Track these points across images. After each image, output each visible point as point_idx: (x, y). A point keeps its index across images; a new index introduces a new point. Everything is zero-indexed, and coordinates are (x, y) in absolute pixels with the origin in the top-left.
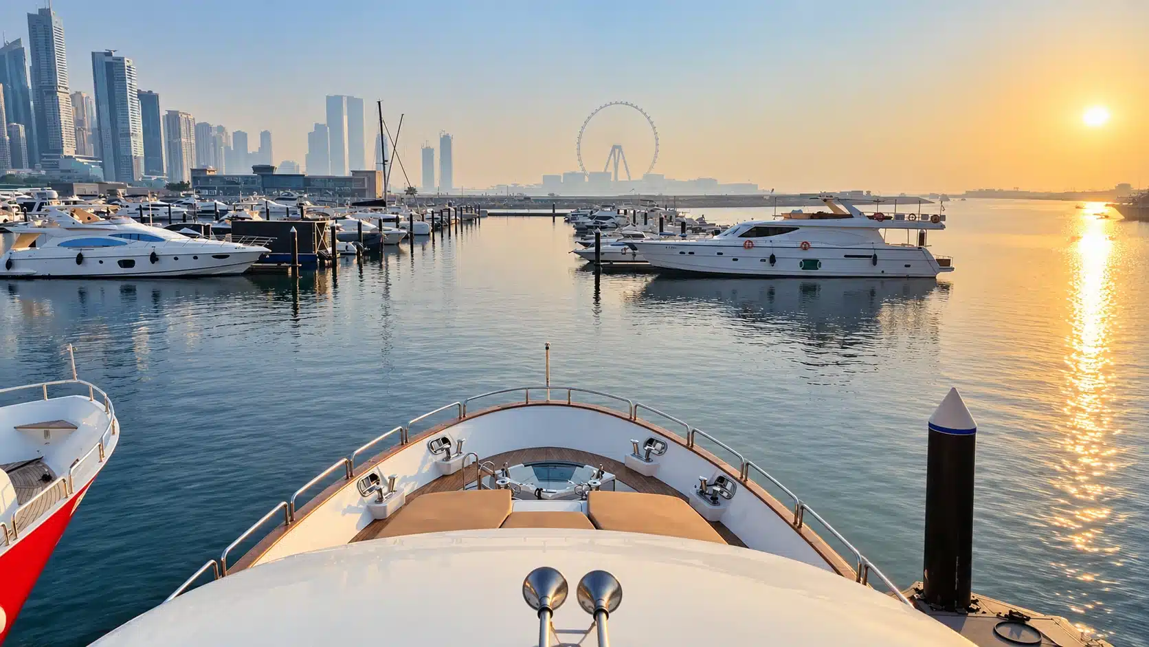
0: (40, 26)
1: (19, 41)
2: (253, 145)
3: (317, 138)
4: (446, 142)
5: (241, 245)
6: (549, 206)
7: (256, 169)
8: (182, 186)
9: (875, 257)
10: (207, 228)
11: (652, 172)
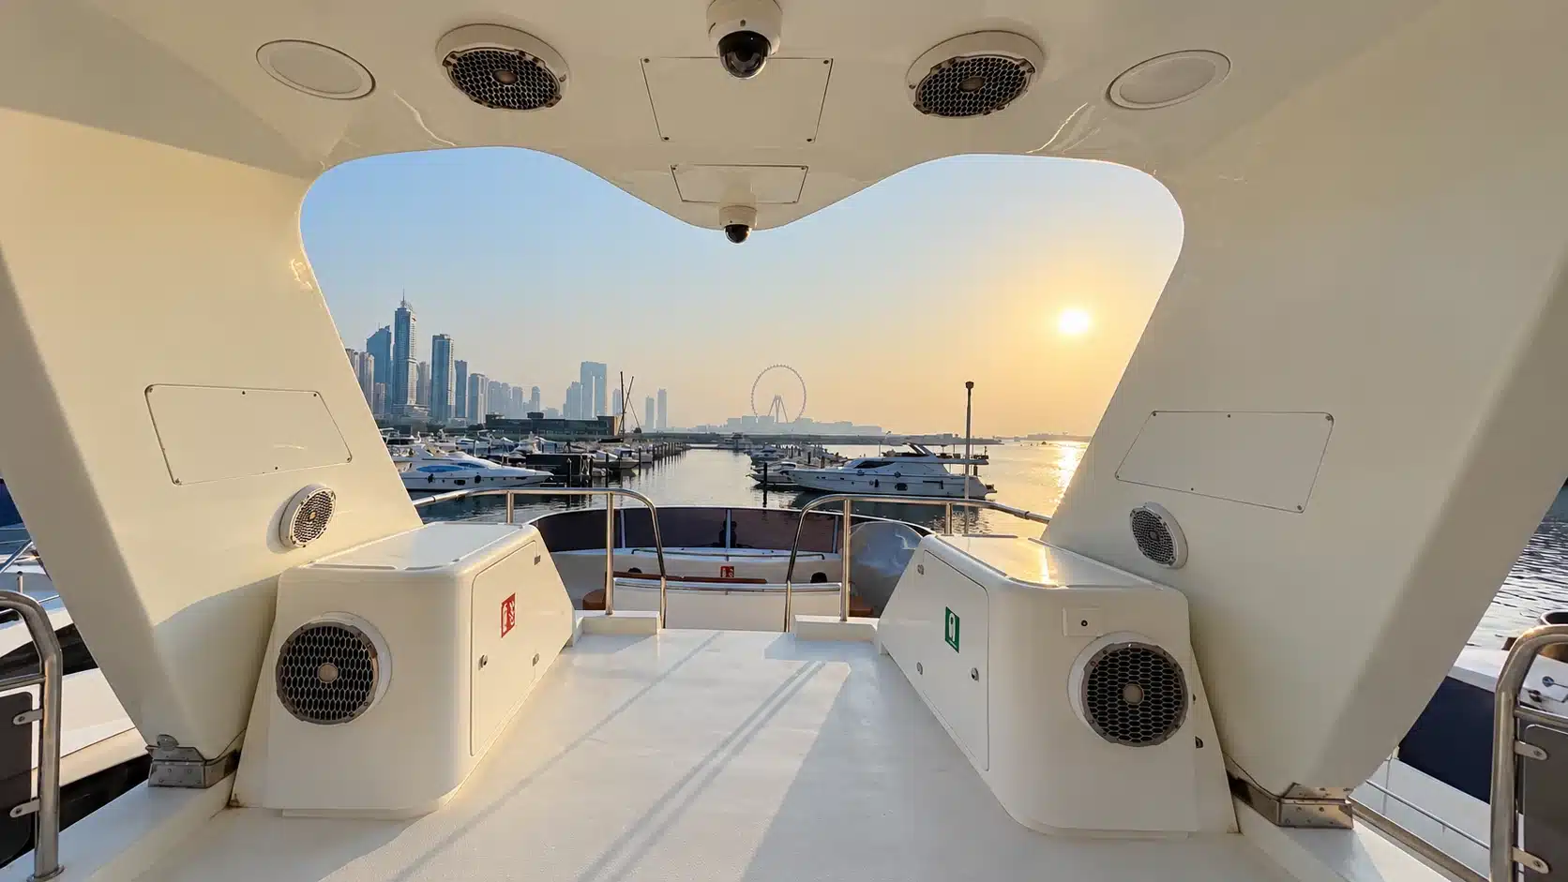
0: (403, 318)
1: (388, 327)
2: (527, 398)
3: (572, 393)
4: (662, 394)
5: (534, 471)
6: (734, 443)
7: (529, 415)
8: (479, 427)
9: (942, 483)
10: (505, 458)
11: (802, 417)
